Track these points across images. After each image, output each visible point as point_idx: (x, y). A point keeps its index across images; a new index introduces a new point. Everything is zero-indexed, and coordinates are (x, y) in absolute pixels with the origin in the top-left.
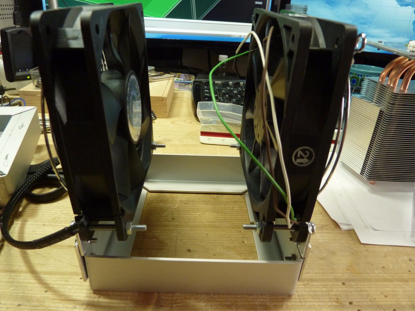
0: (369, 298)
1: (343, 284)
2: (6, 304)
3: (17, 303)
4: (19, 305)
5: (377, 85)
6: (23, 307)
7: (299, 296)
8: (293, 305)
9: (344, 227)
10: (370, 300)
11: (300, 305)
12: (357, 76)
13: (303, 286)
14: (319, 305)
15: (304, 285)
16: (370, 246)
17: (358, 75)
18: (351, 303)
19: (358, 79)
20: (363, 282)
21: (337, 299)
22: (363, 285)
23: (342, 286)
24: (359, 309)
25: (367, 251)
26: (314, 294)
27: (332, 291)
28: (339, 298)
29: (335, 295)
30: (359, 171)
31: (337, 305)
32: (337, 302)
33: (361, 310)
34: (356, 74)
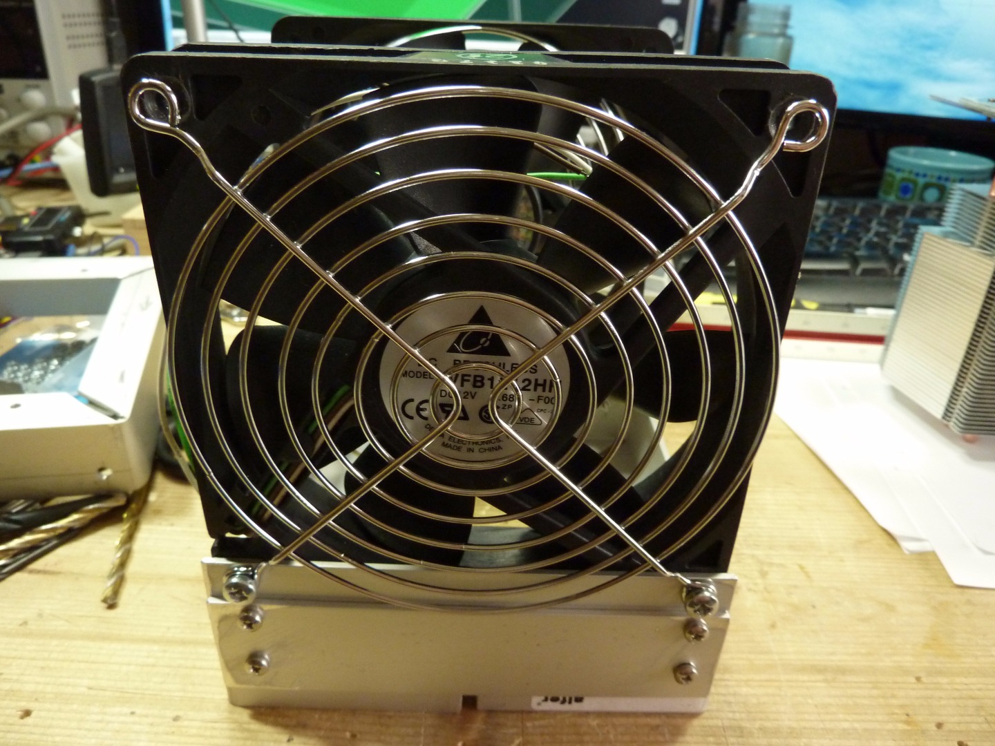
0: (983, 713)
1: (918, 679)
2: (146, 716)
3: (171, 714)
4: (176, 719)
5: (984, 205)
6: (186, 723)
7: (816, 706)
8: (805, 728)
9: (908, 546)
10: (986, 719)
11: (822, 729)
12: (912, 177)
13: (823, 685)
14: (866, 730)
15: (826, 681)
16: (977, 592)
17: (917, 175)
18: (939, 726)
19: (915, 183)
20: (966, 677)
21: (907, 715)
22: (966, 684)
23: (915, 686)
24: (961, 739)
25: (969, 602)
26: (850, 702)
27: (893, 696)
28: (910, 712)
29: (902, 706)
30: (938, 411)
31: (908, 730)
32: (907, 723)
33: (965, 743)
34: (911, 172)
